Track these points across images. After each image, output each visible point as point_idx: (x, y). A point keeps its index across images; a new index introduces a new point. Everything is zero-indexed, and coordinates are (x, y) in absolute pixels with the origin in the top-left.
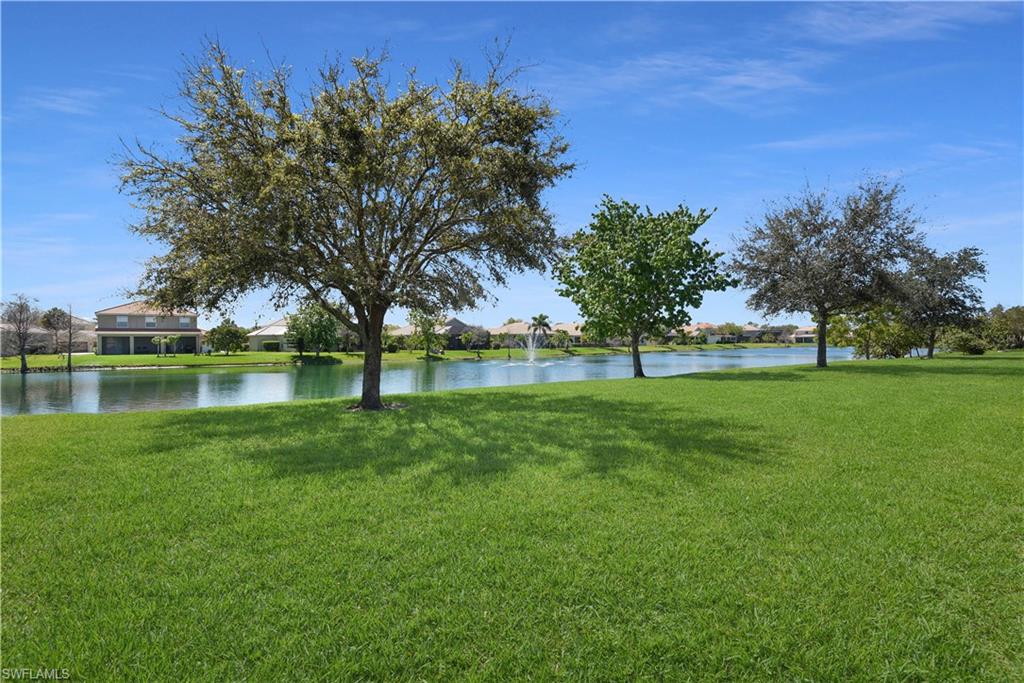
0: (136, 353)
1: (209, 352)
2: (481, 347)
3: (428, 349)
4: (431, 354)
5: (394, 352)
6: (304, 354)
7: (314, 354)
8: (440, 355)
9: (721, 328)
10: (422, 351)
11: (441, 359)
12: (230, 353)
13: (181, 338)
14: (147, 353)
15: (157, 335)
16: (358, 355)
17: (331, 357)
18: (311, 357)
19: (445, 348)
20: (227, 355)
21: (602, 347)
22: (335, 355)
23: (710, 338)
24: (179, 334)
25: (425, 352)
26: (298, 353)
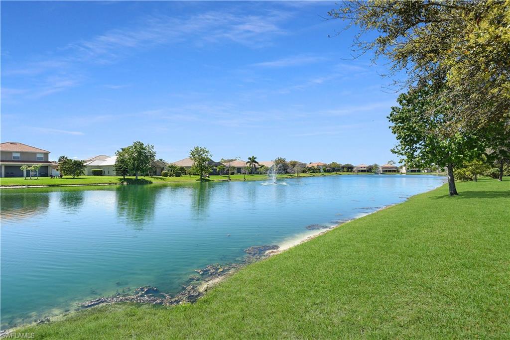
0: (6, 176)
1: (61, 176)
4: (203, 178)
5: (179, 176)
6: (126, 177)
7: (134, 177)
8: (207, 178)
11: (208, 180)
12: (75, 177)
13: (42, 167)
14: (14, 176)
15: (24, 165)
17: (145, 179)
18: (132, 179)
20: (74, 178)
22: (147, 178)
24: (41, 164)
25: (199, 176)
26: (122, 177)
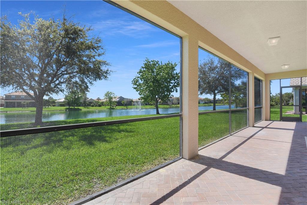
0: (17, 107)
2: (127, 105)
3: (111, 105)
4: (111, 107)
6: (70, 107)
8: (114, 107)
9: (204, 99)
10: (108, 106)
11: (114, 109)
12: (46, 107)
16: (87, 108)
17: (78, 108)
18: (72, 108)
19: (116, 105)
21: (166, 105)
22: (80, 108)
23: (201, 102)
25: (110, 107)
26: (68, 107)
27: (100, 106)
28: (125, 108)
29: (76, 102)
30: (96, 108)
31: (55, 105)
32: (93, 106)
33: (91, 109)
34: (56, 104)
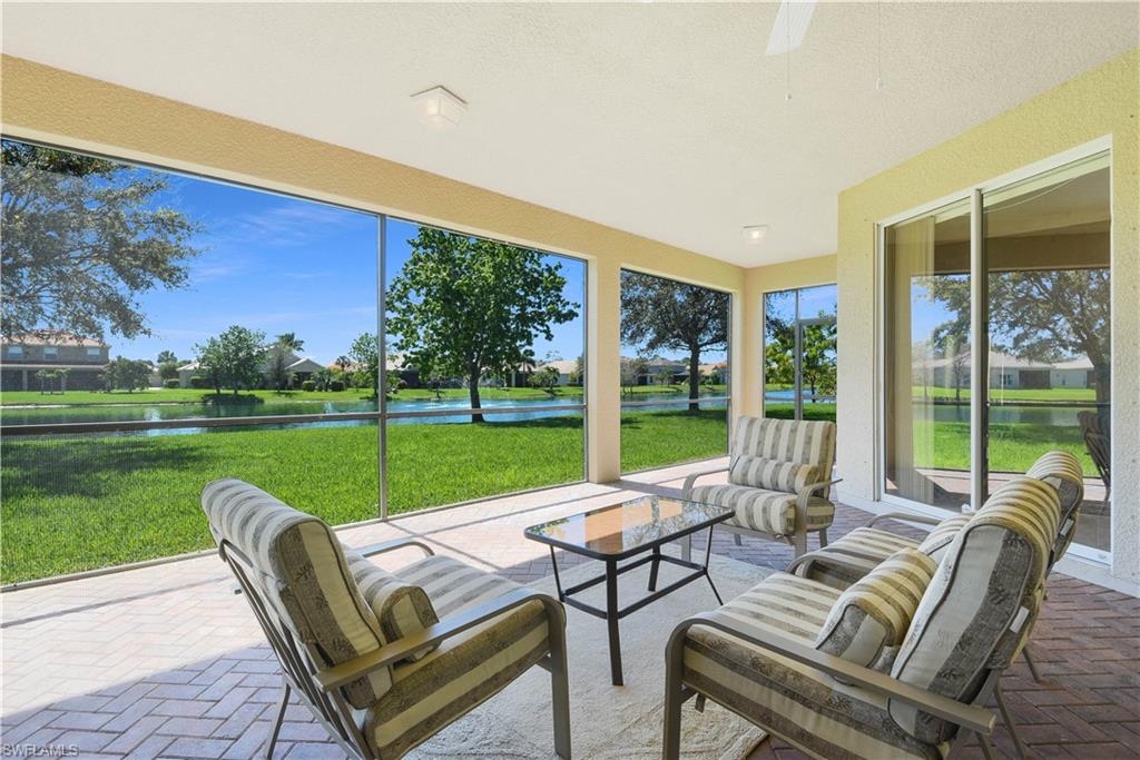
2: (442, 386)
3: (376, 387)
5: (338, 391)
6: (222, 391)
7: (232, 392)
8: (392, 395)
10: (367, 390)
11: (391, 399)
16: (287, 394)
19: (401, 387)
20: (130, 393)
22: (258, 393)
25: (372, 391)
26: (215, 391)
27: (337, 387)
28: (433, 395)
29: (242, 371)
30: (323, 394)
31: (177, 383)
32: (310, 388)
33: (303, 398)
34: (182, 380)
